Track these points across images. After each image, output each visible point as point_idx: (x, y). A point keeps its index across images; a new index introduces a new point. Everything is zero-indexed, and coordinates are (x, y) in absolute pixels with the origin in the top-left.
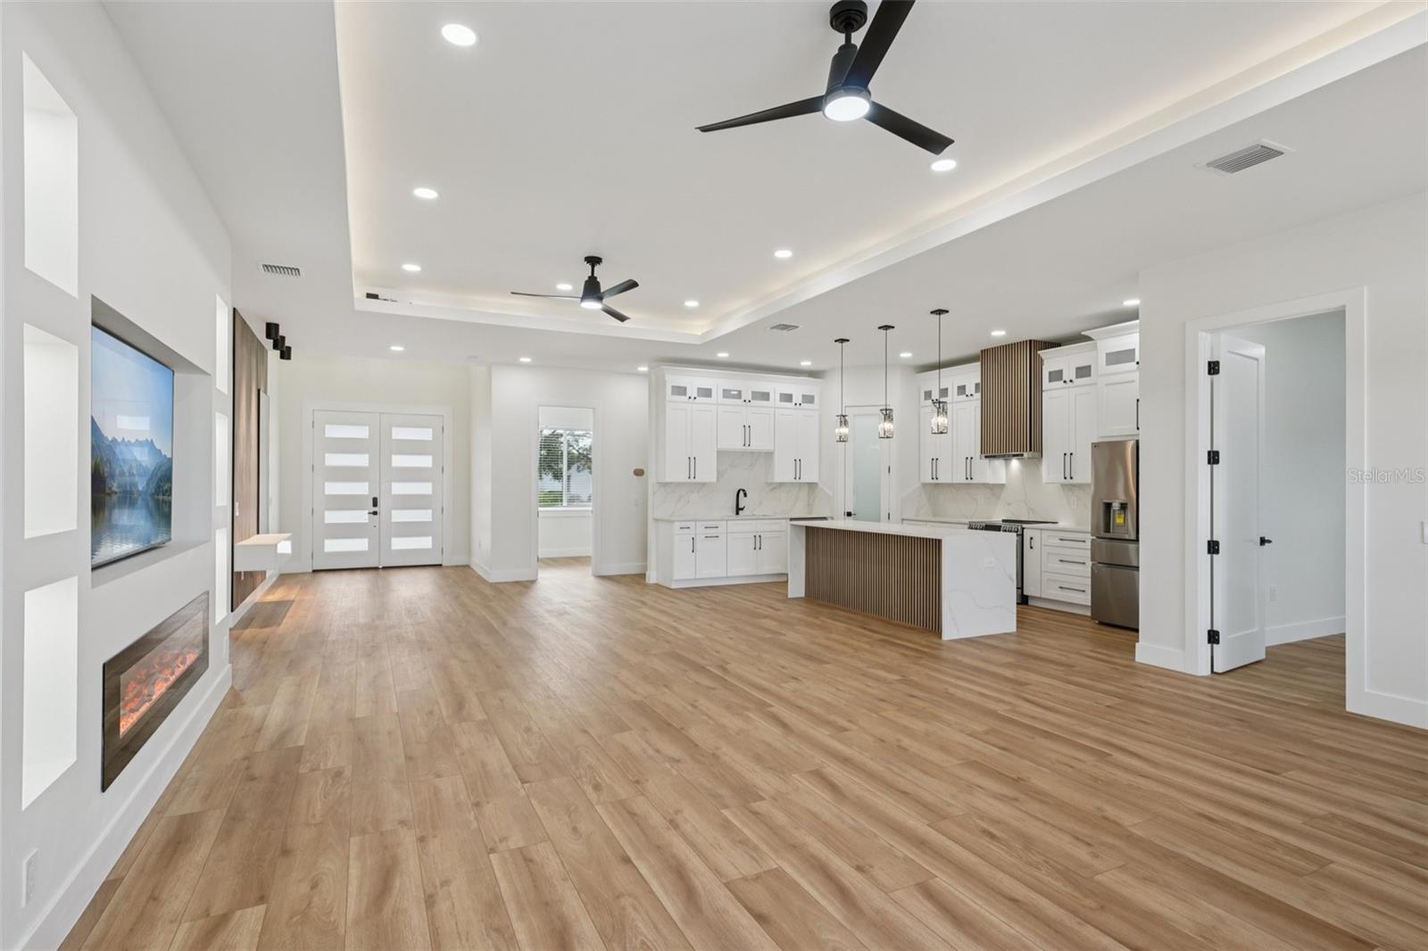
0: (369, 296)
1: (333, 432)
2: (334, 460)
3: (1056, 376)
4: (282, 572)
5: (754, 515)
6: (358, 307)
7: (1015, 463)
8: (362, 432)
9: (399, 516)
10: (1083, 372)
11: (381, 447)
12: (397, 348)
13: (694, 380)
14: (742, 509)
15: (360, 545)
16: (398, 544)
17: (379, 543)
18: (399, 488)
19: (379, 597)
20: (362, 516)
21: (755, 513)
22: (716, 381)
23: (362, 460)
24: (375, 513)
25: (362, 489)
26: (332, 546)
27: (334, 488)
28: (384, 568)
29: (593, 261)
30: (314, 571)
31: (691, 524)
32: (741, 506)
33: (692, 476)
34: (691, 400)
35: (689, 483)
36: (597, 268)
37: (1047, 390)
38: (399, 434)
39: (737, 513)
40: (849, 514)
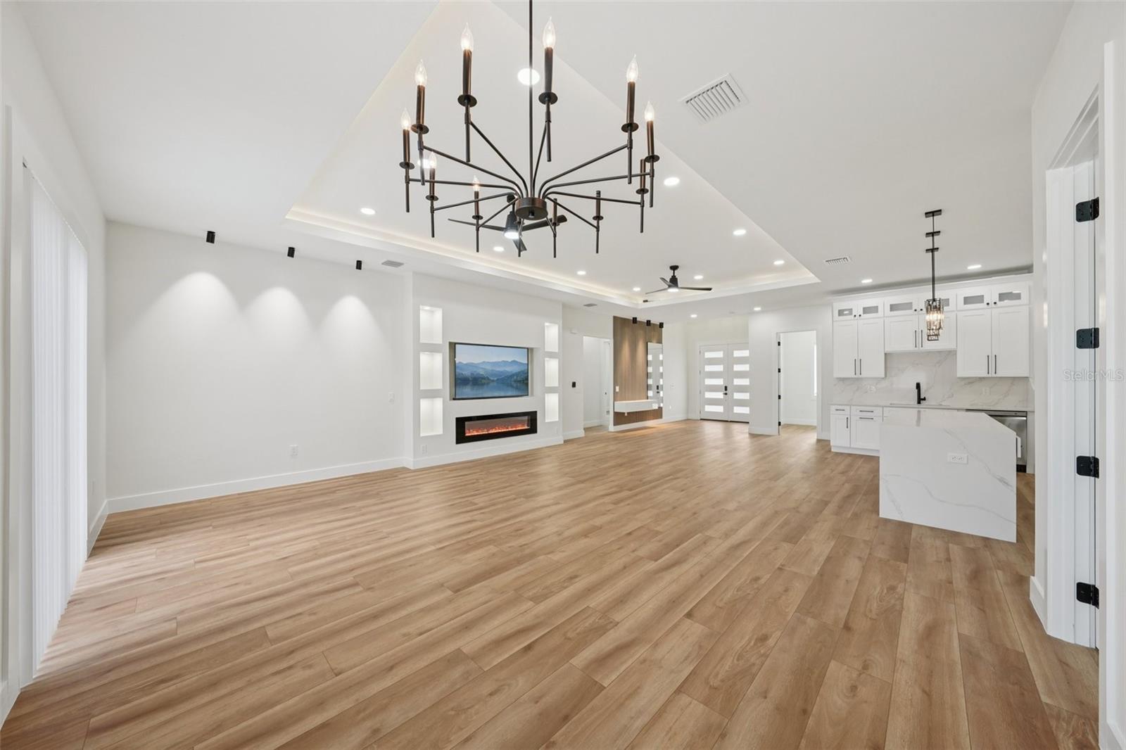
0: (644, 301)
1: (708, 355)
2: (708, 368)
4: (690, 418)
5: (941, 405)
6: (640, 307)
8: (720, 355)
9: (737, 396)
11: (729, 361)
12: (694, 316)
13: (857, 303)
14: (924, 399)
15: (720, 409)
16: (737, 410)
17: (729, 409)
18: (737, 382)
19: (728, 435)
20: (720, 395)
21: (943, 404)
22: (882, 300)
23: (720, 368)
24: (726, 394)
25: (720, 382)
26: (709, 408)
27: (709, 382)
28: (731, 421)
29: (674, 268)
30: (701, 419)
31: (847, 408)
32: (922, 397)
33: (858, 372)
34: (856, 318)
35: (855, 378)
36: (676, 271)
38: (737, 354)
39: (919, 403)
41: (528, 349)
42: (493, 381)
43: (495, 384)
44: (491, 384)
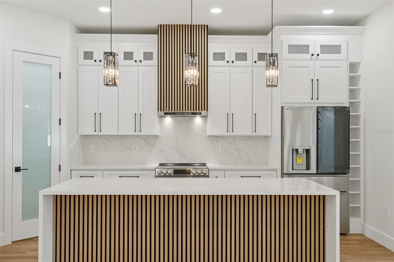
3: (220, 56)
7: (168, 120)
10: (241, 57)
37: (210, 66)
40: (18, 169)
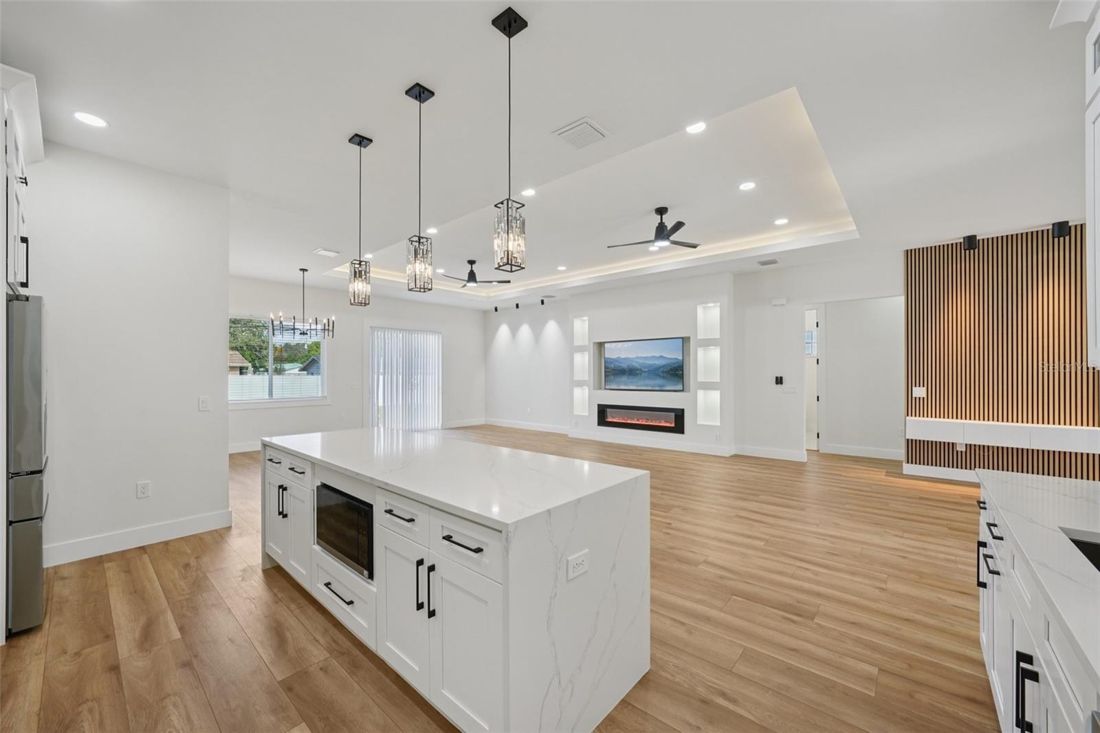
29: (661, 211)
41: (683, 338)
42: (645, 372)
43: (646, 374)
44: (643, 374)
